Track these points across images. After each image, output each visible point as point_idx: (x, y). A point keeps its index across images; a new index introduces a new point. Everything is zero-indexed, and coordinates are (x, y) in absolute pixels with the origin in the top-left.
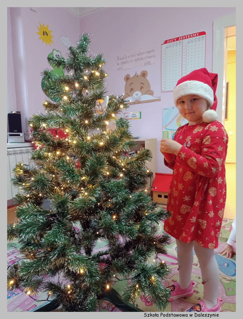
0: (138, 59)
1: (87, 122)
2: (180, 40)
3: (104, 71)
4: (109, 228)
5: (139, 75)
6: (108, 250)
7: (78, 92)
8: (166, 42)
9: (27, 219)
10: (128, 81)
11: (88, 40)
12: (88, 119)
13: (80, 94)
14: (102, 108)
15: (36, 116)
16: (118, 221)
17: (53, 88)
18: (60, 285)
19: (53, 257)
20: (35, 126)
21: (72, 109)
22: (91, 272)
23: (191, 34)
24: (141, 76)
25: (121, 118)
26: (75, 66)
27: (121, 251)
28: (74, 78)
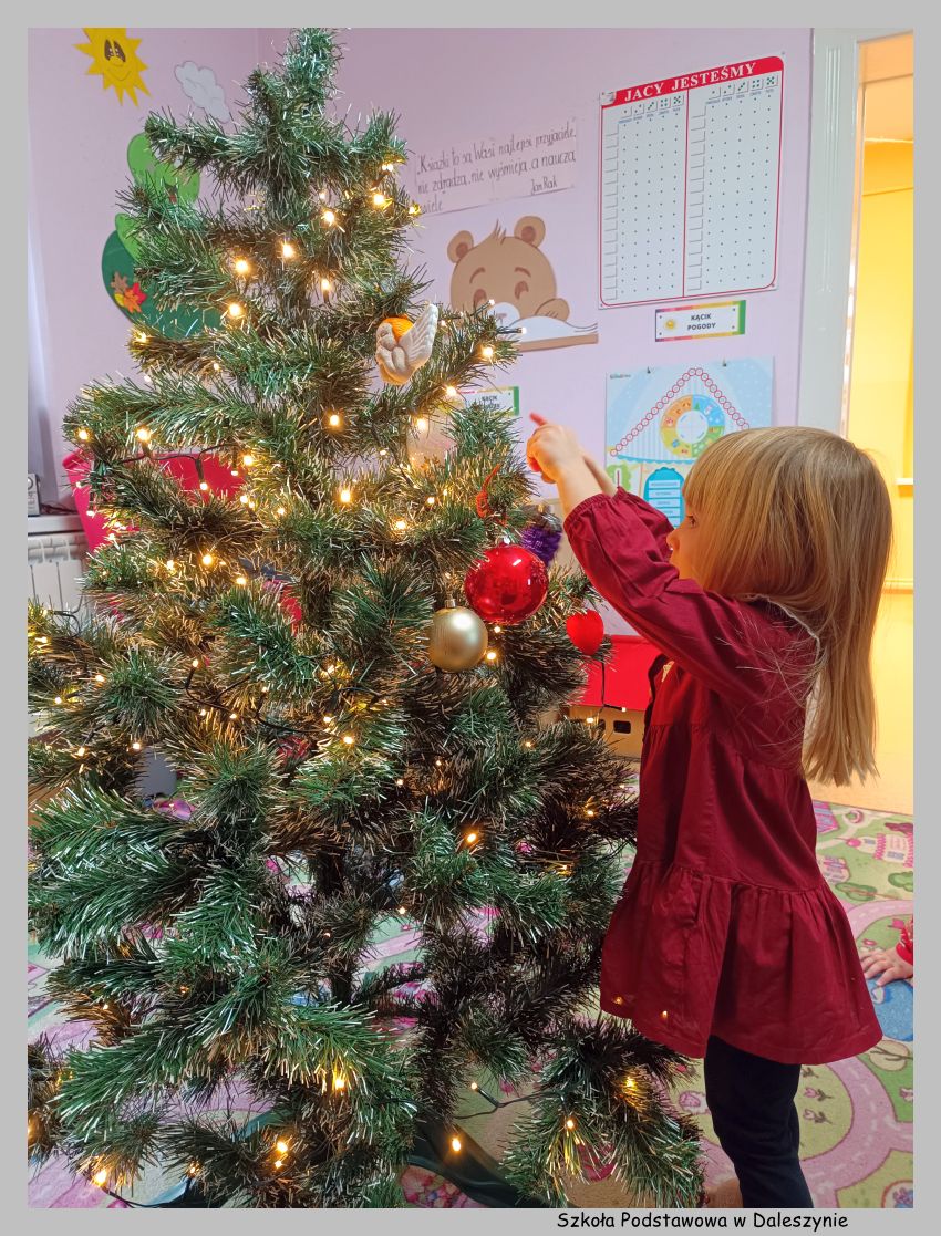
0: (507, 168)
1: (335, 421)
3: (403, 192)
4: (455, 892)
5: (510, 233)
7: (288, 288)
8: (620, 98)
9: (79, 859)
10: (464, 260)
11: (330, 48)
12: (338, 407)
13: (299, 298)
14: (406, 358)
15: (103, 393)
16: (487, 853)
17: (176, 264)
19: (210, 1032)
20: (104, 440)
21: (274, 363)
22: (378, 1086)
23: (721, 65)
24: (516, 238)
25: (475, 408)
28: (269, 222)
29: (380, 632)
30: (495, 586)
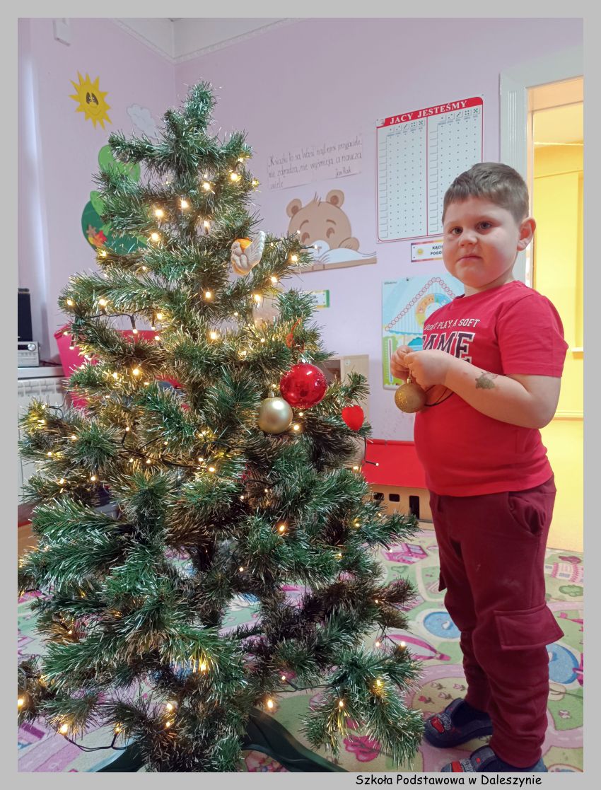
0: (321, 162)
1: (208, 295)
2: (422, 117)
3: (249, 173)
4: (271, 556)
5: (323, 200)
6: (259, 622)
7: (184, 225)
8: (388, 122)
9: (59, 537)
10: (296, 216)
11: (210, 98)
12: (211, 289)
13: (191, 231)
14: (248, 260)
15: (81, 280)
16: (292, 539)
17: (123, 212)
18: (144, 708)
19: (129, 631)
20: (81, 305)
21: (174, 263)
22: (225, 669)
23: (446, 103)
24: (327, 202)
25: (292, 292)
26: (178, 159)
27: (293, 624)
28: (175, 190)
29: (231, 410)
30: (297, 386)
